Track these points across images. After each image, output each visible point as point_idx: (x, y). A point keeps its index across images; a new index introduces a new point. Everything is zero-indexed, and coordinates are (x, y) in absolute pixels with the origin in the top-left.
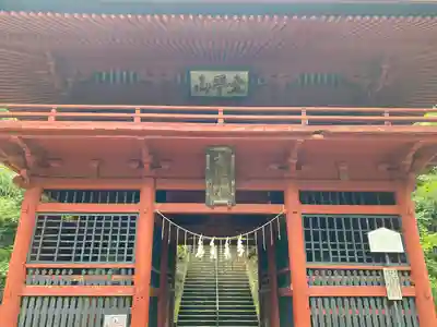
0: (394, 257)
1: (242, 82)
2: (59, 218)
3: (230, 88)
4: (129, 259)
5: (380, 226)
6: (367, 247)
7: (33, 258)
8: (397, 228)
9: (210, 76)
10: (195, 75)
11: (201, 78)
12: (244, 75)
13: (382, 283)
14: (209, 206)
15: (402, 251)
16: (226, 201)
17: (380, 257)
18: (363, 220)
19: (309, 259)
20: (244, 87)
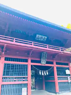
0: (69, 75)
1: (45, 39)
2: (10, 65)
3: (43, 39)
4: (26, 75)
5: (67, 69)
6: (65, 73)
7: (4, 75)
8: (69, 70)
9: (40, 36)
11: (39, 36)
12: (46, 37)
14: (41, 64)
15: (70, 74)
16: (44, 63)
17: (67, 75)
20: (45, 40)
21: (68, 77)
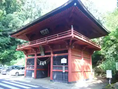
0: (65, 64)
5: (63, 58)
6: (61, 62)
9: (43, 31)
10: (41, 32)
12: (47, 29)
13: (62, 69)
16: (43, 55)
17: (63, 64)
19: (53, 65)
20: (48, 31)
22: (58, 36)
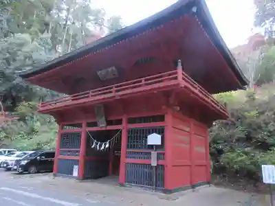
1: (114, 71)
3: (112, 75)
4: (79, 148)
9: (103, 72)
11: (101, 74)
12: (114, 68)
16: (104, 125)
18: (149, 130)
19: (128, 147)
21: (151, 153)
22: (143, 82)
